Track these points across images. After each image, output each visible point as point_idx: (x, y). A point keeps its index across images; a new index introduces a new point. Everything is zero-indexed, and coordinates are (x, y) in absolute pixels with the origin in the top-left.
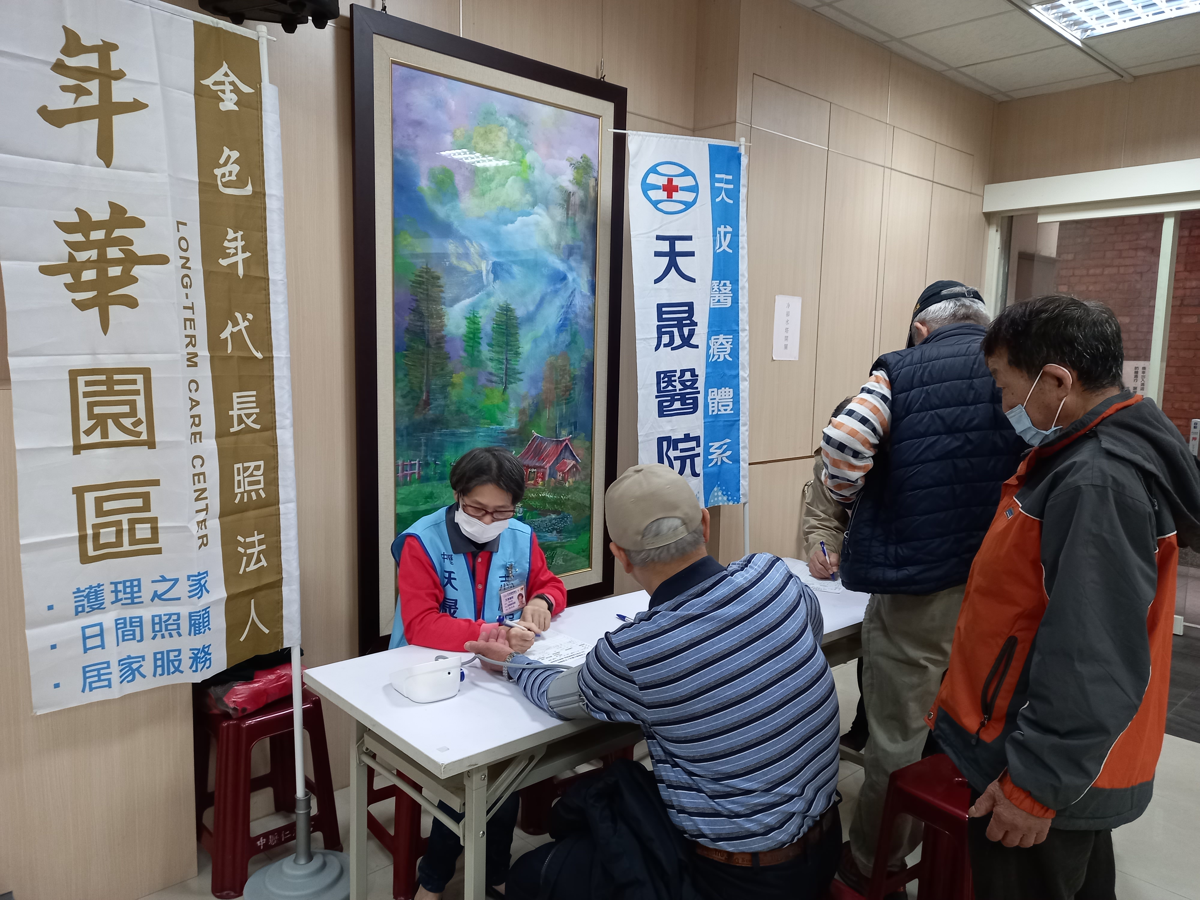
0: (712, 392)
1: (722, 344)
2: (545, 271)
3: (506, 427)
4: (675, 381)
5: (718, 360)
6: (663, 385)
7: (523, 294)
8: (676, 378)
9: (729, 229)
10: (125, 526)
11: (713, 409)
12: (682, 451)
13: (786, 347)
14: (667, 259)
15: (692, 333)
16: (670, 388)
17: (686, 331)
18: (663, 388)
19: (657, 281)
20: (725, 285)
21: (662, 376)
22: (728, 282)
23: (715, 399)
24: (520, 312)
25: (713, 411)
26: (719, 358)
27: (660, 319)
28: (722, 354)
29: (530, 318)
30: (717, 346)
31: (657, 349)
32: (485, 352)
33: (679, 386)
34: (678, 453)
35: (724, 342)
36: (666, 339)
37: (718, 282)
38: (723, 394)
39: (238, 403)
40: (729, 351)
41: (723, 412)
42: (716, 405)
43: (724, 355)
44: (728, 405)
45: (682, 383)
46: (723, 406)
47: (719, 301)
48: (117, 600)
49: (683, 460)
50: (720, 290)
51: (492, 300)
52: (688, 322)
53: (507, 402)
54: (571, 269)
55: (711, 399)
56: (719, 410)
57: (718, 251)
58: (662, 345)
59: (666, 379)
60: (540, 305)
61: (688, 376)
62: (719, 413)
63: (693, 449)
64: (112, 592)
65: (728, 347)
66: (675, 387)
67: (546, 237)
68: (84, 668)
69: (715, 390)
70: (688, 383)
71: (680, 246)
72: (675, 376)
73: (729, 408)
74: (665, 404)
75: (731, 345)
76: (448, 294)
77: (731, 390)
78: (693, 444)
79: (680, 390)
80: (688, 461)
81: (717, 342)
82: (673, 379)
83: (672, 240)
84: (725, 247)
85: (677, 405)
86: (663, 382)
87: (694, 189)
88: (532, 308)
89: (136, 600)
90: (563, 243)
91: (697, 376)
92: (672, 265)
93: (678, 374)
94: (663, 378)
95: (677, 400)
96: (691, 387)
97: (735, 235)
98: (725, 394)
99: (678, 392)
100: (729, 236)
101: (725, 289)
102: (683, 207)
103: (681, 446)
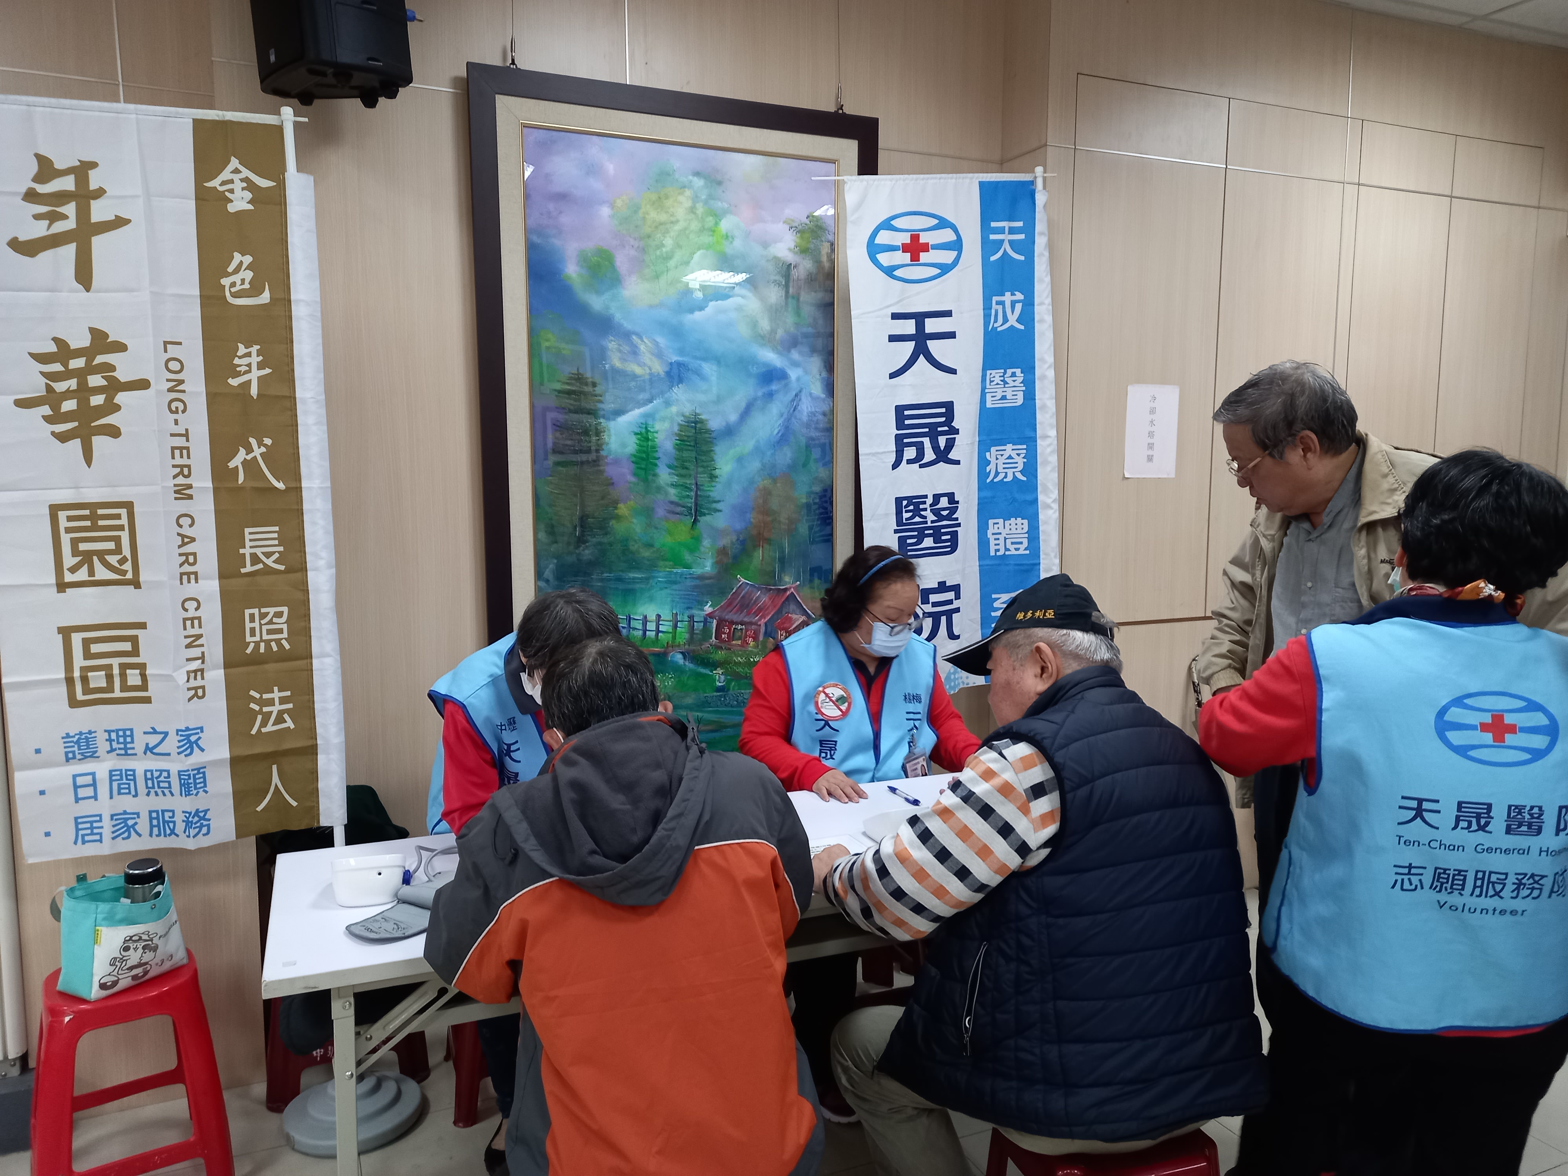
0: (994, 524)
1: (1010, 457)
2: (754, 370)
3: (697, 571)
4: (925, 510)
5: (1005, 480)
6: (906, 515)
7: (719, 400)
8: (927, 506)
9: (1019, 296)
10: (116, 671)
11: (997, 547)
12: (935, 604)
13: (1150, 459)
14: (910, 346)
15: (950, 445)
16: (917, 519)
17: (942, 441)
18: (906, 519)
19: (893, 376)
20: (1013, 375)
21: (905, 503)
22: (1018, 371)
23: (1000, 534)
24: (715, 423)
25: (997, 550)
26: (1006, 477)
27: (900, 425)
28: (1010, 473)
29: (729, 432)
30: (1002, 460)
31: (895, 466)
32: (665, 476)
33: (931, 517)
34: (928, 608)
35: (1014, 454)
36: (910, 453)
37: (1003, 371)
38: (1013, 527)
39: (251, 540)
40: (1020, 466)
41: (1014, 552)
42: (1001, 542)
43: (1014, 473)
44: (1021, 543)
45: (936, 512)
46: (1012, 543)
47: (1004, 398)
48: (112, 750)
49: (936, 618)
50: (1005, 383)
51: (674, 409)
52: (946, 428)
53: (698, 539)
54: (795, 364)
55: (993, 534)
56: (1007, 549)
57: (999, 329)
58: (904, 462)
59: (911, 507)
60: (746, 413)
61: (944, 502)
62: (1007, 553)
63: (950, 602)
64: (107, 740)
65: (1020, 462)
66: (925, 517)
67: (754, 324)
68: (76, 819)
69: (1001, 521)
70: (945, 513)
71: (932, 326)
72: (925, 503)
73: (1022, 547)
74: (909, 541)
75: (1023, 458)
76: (608, 405)
77: (1026, 522)
78: (951, 595)
79: (932, 522)
80: (943, 619)
81: (1002, 455)
82: (922, 506)
83: (920, 318)
84: (1013, 320)
85: (928, 542)
86: (906, 512)
87: (957, 245)
88: (733, 417)
89: (129, 752)
90: (780, 333)
91: (958, 502)
92: (921, 350)
93: (930, 500)
94: (906, 506)
95: (929, 535)
96: (948, 517)
97: (1029, 303)
98: (1016, 527)
99: (929, 524)
100: (1019, 307)
101: (1014, 381)
102: (937, 271)
103: (933, 598)
